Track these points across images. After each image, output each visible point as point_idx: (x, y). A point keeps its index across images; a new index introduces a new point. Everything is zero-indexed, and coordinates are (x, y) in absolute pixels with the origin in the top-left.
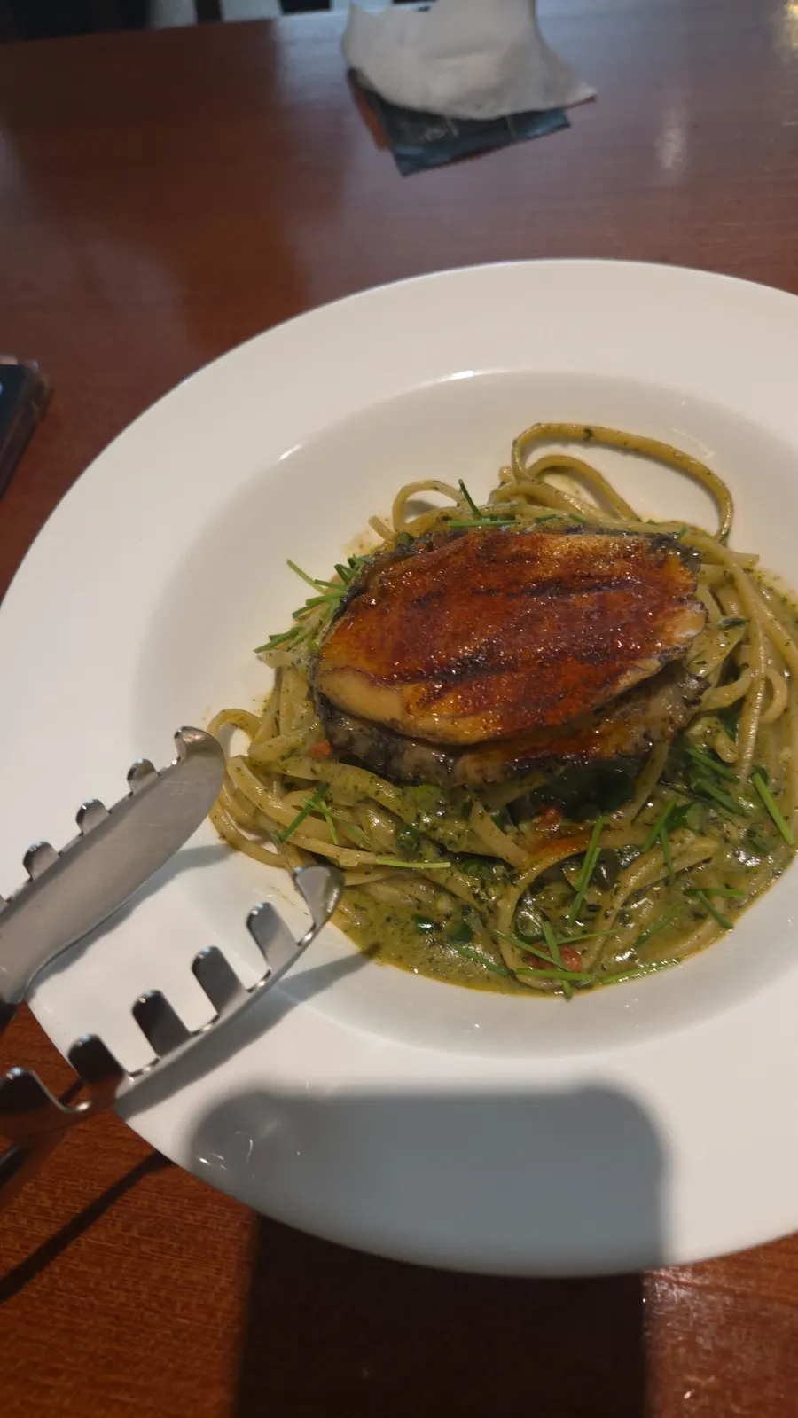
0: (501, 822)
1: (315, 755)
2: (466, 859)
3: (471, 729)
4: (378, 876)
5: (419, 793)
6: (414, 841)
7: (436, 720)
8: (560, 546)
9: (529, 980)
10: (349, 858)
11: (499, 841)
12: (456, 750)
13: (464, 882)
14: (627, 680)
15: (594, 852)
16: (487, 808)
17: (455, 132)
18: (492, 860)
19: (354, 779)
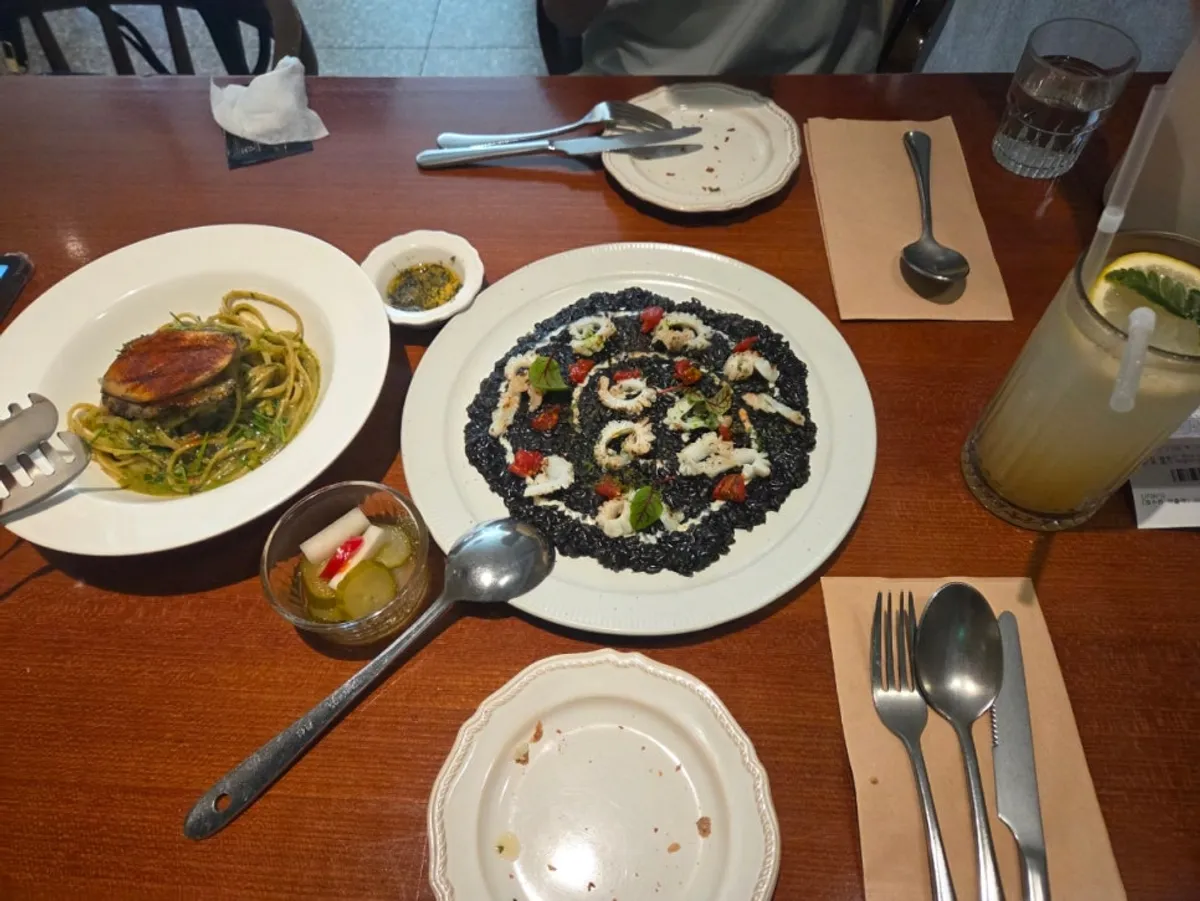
0: (171, 436)
1: (104, 414)
2: (157, 449)
3: (146, 397)
4: (131, 461)
5: (136, 423)
6: (137, 442)
7: (134, 395)
8: (191, 335)
9: (177, 490)
10: (117, 453)
11: (167, 440)
12: (145, 404)
13: (155, 456)
14: (201, 378)
15: (204, 443)
16: (163, 429)
17: (260, 149)
18: (170, 450)
19: (117, 420)
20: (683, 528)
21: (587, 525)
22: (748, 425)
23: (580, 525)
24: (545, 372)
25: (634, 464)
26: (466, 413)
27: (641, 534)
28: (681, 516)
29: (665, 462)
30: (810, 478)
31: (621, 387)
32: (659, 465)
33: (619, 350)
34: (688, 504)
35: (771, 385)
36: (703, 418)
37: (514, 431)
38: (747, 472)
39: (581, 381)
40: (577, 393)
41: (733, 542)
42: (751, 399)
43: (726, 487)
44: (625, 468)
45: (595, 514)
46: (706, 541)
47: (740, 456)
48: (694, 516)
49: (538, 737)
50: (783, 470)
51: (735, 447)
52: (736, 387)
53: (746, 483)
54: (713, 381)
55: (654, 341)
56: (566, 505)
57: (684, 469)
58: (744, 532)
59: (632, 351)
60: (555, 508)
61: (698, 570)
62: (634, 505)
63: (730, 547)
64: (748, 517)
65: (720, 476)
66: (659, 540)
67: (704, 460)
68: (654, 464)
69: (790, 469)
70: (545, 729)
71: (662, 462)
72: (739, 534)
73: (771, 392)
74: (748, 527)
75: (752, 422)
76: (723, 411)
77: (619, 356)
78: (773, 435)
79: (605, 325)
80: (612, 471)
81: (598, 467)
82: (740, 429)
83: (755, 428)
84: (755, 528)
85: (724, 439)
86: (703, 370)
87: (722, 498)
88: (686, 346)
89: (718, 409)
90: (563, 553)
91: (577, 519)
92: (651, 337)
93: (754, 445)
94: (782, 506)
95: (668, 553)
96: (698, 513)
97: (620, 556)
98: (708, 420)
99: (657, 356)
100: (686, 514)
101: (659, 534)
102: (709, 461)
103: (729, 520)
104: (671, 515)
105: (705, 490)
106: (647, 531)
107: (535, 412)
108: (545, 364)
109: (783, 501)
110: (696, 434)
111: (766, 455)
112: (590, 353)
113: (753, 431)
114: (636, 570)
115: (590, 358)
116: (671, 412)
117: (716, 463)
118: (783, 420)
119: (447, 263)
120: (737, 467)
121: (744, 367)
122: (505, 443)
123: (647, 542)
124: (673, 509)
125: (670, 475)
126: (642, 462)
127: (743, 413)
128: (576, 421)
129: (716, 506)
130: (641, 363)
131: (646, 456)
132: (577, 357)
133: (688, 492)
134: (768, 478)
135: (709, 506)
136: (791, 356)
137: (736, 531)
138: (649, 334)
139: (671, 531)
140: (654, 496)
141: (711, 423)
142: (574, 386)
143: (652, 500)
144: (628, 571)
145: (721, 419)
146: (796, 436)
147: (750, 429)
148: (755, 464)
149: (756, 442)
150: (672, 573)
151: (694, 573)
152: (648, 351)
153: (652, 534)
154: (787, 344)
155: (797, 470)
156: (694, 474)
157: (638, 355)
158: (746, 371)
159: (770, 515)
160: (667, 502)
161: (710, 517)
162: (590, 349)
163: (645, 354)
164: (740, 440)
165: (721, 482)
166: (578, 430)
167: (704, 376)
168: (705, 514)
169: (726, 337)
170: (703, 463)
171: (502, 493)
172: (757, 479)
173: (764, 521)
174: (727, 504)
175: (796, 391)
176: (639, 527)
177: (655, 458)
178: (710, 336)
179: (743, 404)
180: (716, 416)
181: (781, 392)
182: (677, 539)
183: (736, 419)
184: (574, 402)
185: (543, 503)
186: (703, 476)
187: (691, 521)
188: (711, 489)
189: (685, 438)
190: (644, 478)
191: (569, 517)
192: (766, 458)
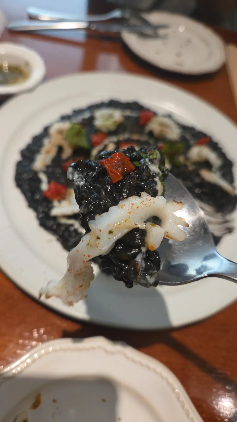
24: (76, 134)
33: (125, 132)
35: (214, 169)
37: (50, 170)
39: (98, 146)
49: (36, 404)
55: (147, 130)
59: (133, 134)
70: (43, 399)
77: (125, 135)
79: (118, 115)
107: (67, 158)
115: (106, 133)
119: (23, 67)
121: (201, 154)
122: (43, 177)
132: (97, 131)
138: (144, 125)
142: (93, 147)
171: (35, 209)
185: (64, 221)
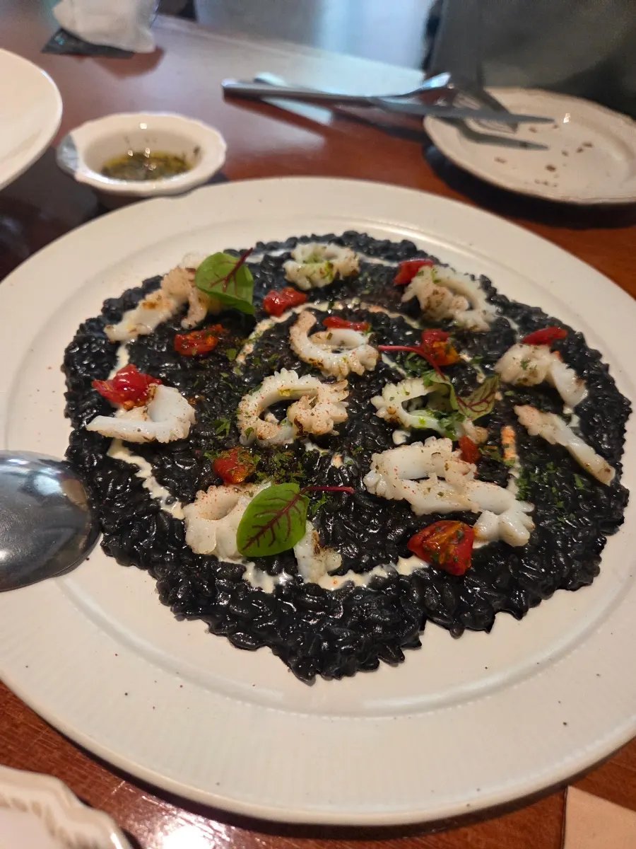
20: (331, 584)
21: (169, 516)
22: (511, 454)
23: (157, 510)
24: (227, 280)
25: (297, 447)
26: (101, 306)
27: (251, 567)
28: (335, 560)
29: (348, 459)
30: (596, 580)
31: (330, 336)
32: (336, 462)
33: (352, 293)
34: (359, 543)
35: (568, 411)
36: (440, 417)
38: (487, 526)
39: (279, 315)
40: (263, 326)
41: (417, 645)
42: (530, 416)
43: (438, 538)
44: (280, 448)
45: (188, 500)
46: (364, 624)
47: (481, 494)
48: (360, 570)
50: (552, 549)
51: (479, 477)
52: (509, 393)
53: (477, 546)
54: (475, 375)
55: (407, 297)
56: (154, 472)
57: (374, 481)
58: (446, 633)
59: (370, 302)
60: (136, 469)
61: (329, 676)
62: (255, 507)
63: (408, 653)
64: (461, 608)
65: (435, 518)
66: (278, 588)
67: (418, 480)
68: (329, 458)
69: (565, 550)
71: (342, 458)
72: (433, 634)
73: (568, 419)
74: (456, 627)
75: (520, 452)
76: (476, 416)
77: (347, 301)
78: (549, 483)
79: (344, 256)
80: (257, 445)
81: (236, 431)
82: (496, 456)
83: (522, 461)
84: (468, 635)
85: (464, 457)
86: (466, 357)
87: (424, 556)
88: (451, 319)
89: (469, 412)
90: (107, 550)
91: (157, 500)
92: (403, 293)
93: (513, 488)
94: (532, 612)
95: (284, 621)
96: (370, 567)
97: (195, 591)
98: (446, 422)
99: (403, 320)
100: (346, 559)
101: (283, 578)
102: (424, 484)
103: (422, 602)
104: (317, 552)
105: (399, 531)
106: (265, 565)
107: (191, 329)
108: (232, 266)
109: (536, 603)
110: (419, 435)
111: (530, 508)
112: (307, 285)
113: (518, 465)
114: (216, 630)
115: (307, 292)
116: (390, 390)
117: (435, 491)
118: (576, 467)
119: (190, 157)
120: (469, 513)
121: (532, 364)
122: (123, 355)
123: (255, 586)
124: (326, 542)
125: (346, 485)
126: (310, 447)
127: (508, 434)
128: (241, 360)
129: (408, 566)
130: (374, 320)
131: (323, 440)
132: (286, 282)
133: (368, 524)
134: (519, 551)
135: (396, 562)
136: (609, 384)
137: (430, 627)
138: (402, 287)
139: (307, 581)
140: (299, 504)
141: (449, 428)
142: (266, 315)
143: (292, 510)
144: (200, 626)
145: (468, 425)
146: (591, 498)
147: (513, 460)
148: (505, 517)
149: (517, 481)
150: (278, 660)
151: (318, 677)
152: (392, 309)
153: (271, 574)
154: (607, 367)
155: (576, 557)
156: (389, 496)
157: (374, 309)
158: (534, 373)
159: (503, 620)
160: (322, 525)
161: (387, 582)
162: (309, 278)
163: (386, 312)
164: (491, 471)
165: (433, 527)
166: (236, 372)
167: (463, 365)
168: (380, 572)
169: (515, 326)
170: (413, 485)
172: (501, 546)
173: (488, 628)
174: (429, 571)
175: (607, 431)
176: (254, 551)
177: (334, 450)
178: (493, 319)
179: (514, 419)
180: (461, 418)
181: (581, 423)
182: (309, 599)
183: (496, 438)
184: (253, 336)
185: (121, 455)
186: (405, 505)
187: (351, 576)
188: (410, 531)
189: (399, 437)
190: (301, 473)
191: (147, 490)
192: (528, 514)
